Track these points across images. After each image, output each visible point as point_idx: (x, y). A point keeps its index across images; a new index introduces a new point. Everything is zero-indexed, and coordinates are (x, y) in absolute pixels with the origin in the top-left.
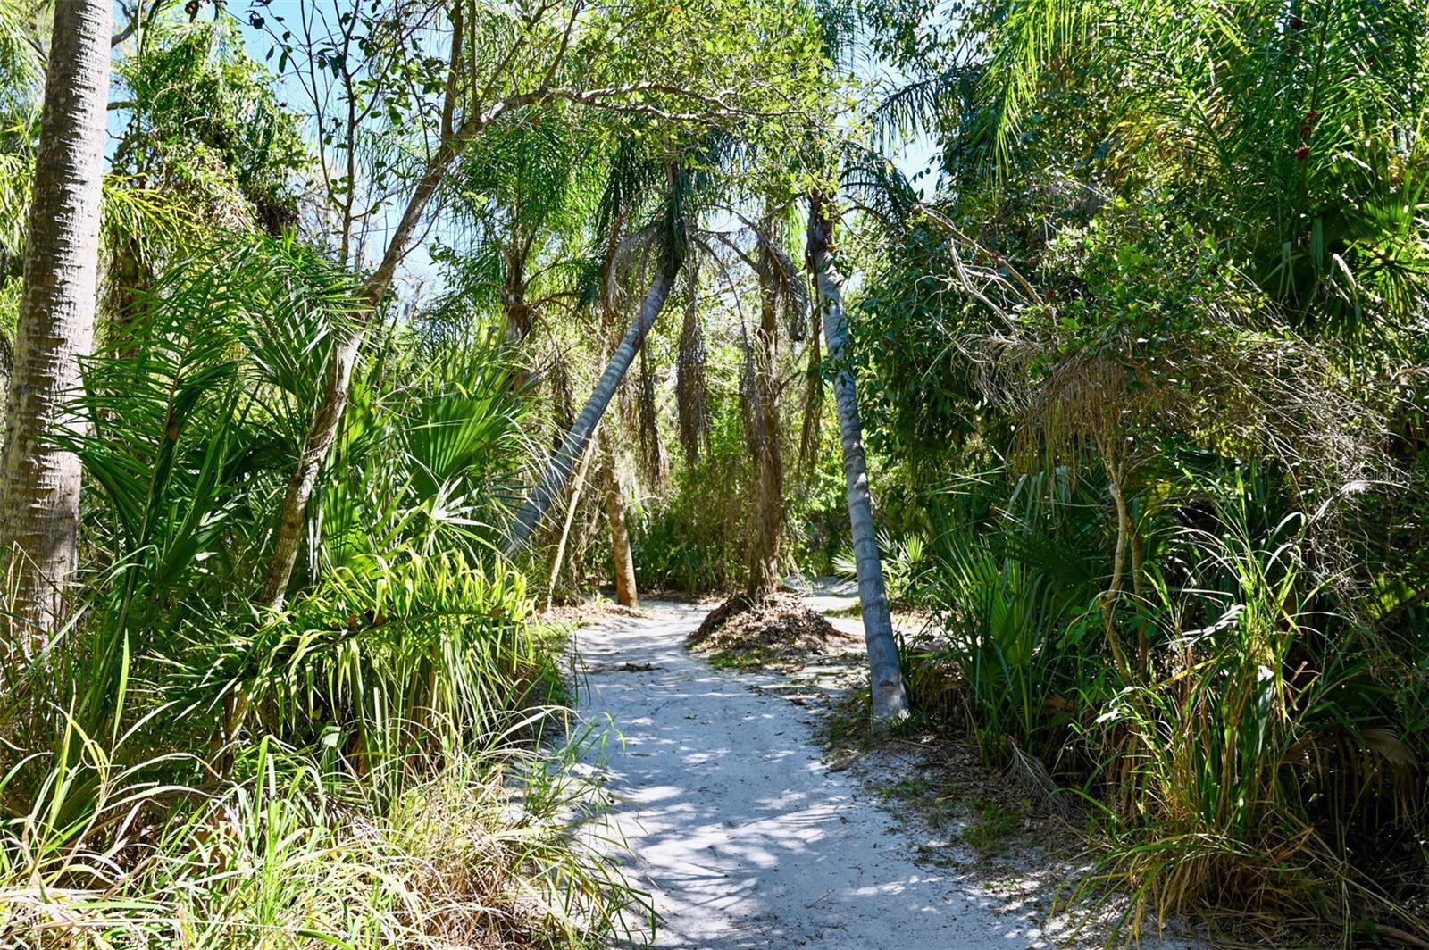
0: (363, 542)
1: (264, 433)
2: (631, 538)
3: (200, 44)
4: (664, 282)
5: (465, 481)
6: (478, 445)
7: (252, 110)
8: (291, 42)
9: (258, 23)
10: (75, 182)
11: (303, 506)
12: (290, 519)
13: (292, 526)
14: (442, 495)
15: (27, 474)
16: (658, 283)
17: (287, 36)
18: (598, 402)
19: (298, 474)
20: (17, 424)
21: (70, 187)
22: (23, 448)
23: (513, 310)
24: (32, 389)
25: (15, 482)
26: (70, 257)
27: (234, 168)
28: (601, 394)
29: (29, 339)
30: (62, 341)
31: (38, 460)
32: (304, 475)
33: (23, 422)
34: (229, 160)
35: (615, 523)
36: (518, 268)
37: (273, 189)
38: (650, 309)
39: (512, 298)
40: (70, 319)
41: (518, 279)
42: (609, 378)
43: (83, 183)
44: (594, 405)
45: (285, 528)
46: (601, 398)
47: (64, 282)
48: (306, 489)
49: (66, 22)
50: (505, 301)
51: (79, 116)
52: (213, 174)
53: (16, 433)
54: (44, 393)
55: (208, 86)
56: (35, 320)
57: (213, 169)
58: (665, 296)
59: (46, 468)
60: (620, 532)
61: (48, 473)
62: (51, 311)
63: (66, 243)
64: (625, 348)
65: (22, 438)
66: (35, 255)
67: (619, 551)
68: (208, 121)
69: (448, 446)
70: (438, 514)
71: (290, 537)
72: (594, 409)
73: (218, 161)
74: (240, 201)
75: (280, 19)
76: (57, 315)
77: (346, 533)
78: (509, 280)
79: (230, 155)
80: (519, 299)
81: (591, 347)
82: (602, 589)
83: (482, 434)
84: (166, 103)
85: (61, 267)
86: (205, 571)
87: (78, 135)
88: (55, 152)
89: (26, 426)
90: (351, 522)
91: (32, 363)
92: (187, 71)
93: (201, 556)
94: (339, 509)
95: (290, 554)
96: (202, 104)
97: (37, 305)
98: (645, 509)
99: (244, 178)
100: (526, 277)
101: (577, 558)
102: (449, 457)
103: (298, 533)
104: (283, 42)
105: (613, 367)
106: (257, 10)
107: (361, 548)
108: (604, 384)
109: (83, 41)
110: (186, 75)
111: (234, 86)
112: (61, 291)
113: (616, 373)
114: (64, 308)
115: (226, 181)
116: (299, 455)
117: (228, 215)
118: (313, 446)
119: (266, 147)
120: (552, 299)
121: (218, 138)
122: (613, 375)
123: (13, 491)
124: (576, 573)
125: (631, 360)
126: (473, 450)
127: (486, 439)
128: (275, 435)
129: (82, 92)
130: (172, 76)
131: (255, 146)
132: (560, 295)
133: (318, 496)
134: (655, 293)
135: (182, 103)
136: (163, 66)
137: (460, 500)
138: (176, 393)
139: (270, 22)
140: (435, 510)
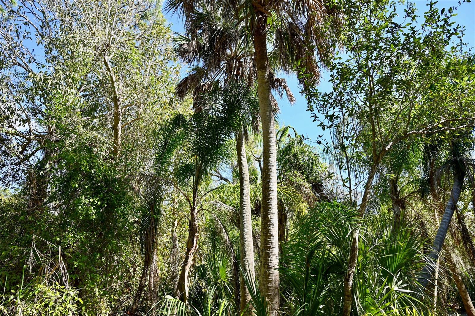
0: (372, 301)
1: (331, 261)
2: (466, 288)
3: (292, 144)
4: (459, 182)
5: (401, 274)
6: (405, 260)
7: (307, 158)
8: (329, 145)
9: (319, 143)
10: (271, 191)
11: (350, 289)
12: (347, 294)
13: (348, 296)
14: (395, 280)
15: (266, 275)
16: (457, 183)
17: (327, 144)
18: (442, 233)
19: (347, 277)
20: (263, 260)
21: (270, 192)
22: (265, 267)
23: (396, 201)
24: (265, 250)
25: (263, 278)
26: (272, 211)
27: (304, 175)
28: (442, 230)
29: (264, 235)
30: (272, 235)
31: (268, 271)
32: (349, 277)
33: (264, 260)
34: (303, 173)
35: (458, 281)
36: (395, 186)
37: (315, 179)
38: (455, 194)
39: (395, 197)
40: (273, 229)
41: (396, 190)
42: (444, 223)
43: (273, 191)
44: (440, 234)
45: (346, 297)
46: (442, 231)
47: (271, 218)
48: (351, 283)
49: (266, 151)
50: (392, 198)
51: (271, 173)
52: (299, 178)
53: (263, 263)
54: (268, 251)
55: (296, 155)
56: (265, 230)
57: (299, 177)
58: (461, 188)
59: (270, 273)
60: (461, 285)
61: (271, 275)
62: (268, 227)
63: (270, 208)
64: (448, 210)
65: (264, 264)
66: (264, 212)
67: (463, 294)
68: (296, 164)
69: (393, 261)
70: (395, 288)
71: (348, 300)
72: (441, 236)
73: (300, 174)
74: (308, 185)
75: (325, 140)
76: (270, 228)
77: (365, 297)
78: (392, 191)
79: (303, 172)
80: (397, 197)
81: (429, 210)
82: (458, 310)
83: (405, 256)
84: (285, 162)
85: (270, 214)
86: (322, 312)
87: (271, 179)
88: (266, 184)
89: (265, 261)
90: (366, 294)
91: (265, 242)
92: (290, 152)
93: (321, 307)
94: (361, 289)
95: (349, 307)
96: (294, 160)
97: (265, 226)
98: (470, 274)
99: (307, 177)
100: (398, 189)
101: (443, 297)
102: (395, 265)
103: (350, 299)
104: (326, 146)
105: (445, 219)
106: (319, 139)
107: (371, 304)
108: (443, 226)
109: (270, 154)
110: (290, 154)
111: (302, 153)
112: (270, 221)
113: (447, 221)
114: (271, 226)
115: (303, 179)
116: (346, 270)
117: (305, 189)
118: (351, 267)
119: (312, 167)
120: (410, 195)
121: (299, 168)
122: (445, 222)
123: (263, 281)
124: (444, 304)
125: (452, 215)
126: (403, 262)
127: (408, 258)
128: (334, 261)
129: (271, 167)
130: (286, 155)
131: (309, 167)
132: (413, 193)
133: (355, 285)
134: (456, 187)
135: (289, 161)
136: (284, 153)
137: (401, 282)
138: (308, 253)
139: (323, 142)
140: (393, 287)
